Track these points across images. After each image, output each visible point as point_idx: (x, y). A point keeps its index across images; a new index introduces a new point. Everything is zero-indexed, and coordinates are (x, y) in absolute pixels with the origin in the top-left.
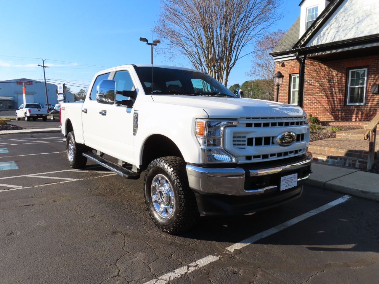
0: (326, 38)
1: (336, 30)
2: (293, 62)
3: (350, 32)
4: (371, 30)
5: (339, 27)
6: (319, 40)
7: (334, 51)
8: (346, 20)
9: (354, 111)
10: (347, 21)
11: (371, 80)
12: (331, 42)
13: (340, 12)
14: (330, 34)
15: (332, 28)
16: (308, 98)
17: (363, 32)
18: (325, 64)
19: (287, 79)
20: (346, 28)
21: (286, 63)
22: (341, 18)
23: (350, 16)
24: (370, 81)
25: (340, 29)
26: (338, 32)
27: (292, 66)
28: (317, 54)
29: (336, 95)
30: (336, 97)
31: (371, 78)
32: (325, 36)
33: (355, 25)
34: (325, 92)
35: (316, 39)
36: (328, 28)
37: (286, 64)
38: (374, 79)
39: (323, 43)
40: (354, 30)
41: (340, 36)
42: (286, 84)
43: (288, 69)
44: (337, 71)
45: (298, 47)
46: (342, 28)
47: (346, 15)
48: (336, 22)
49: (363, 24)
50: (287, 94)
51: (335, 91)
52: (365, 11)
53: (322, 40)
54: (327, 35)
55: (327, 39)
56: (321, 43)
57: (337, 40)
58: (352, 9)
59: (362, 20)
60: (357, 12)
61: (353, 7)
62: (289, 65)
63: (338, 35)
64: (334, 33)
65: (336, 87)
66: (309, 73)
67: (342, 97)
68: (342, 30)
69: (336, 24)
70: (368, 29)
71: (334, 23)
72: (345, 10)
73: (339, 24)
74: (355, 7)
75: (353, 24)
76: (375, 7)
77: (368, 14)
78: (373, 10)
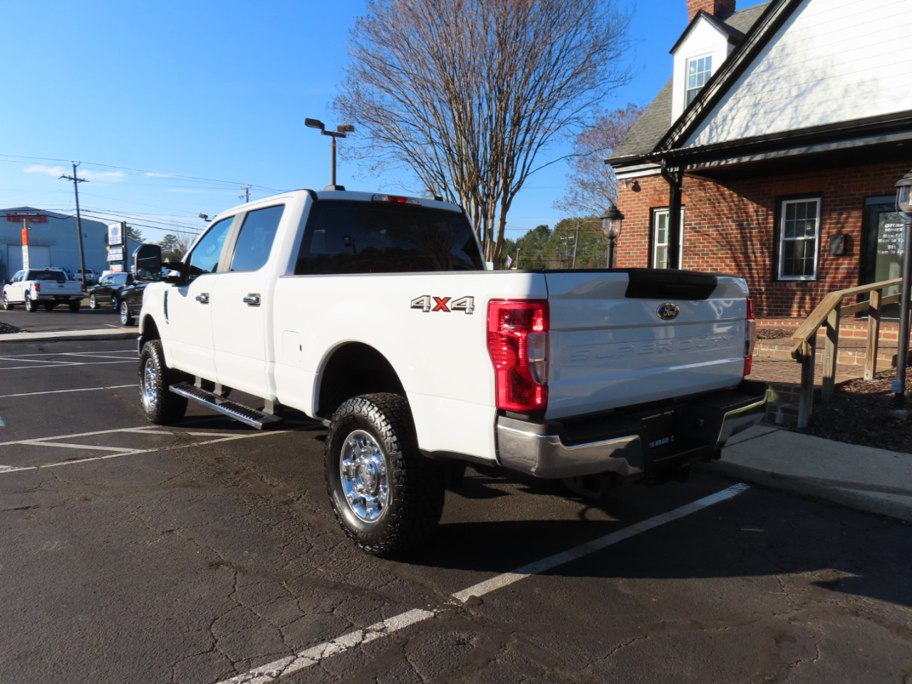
0: (729, 130)
1: (751, 112)
2: (657, 180)
3: (780, 118)
4: (824, 113)
5: (756, 105)
6: (714, 134)
7: (746, 159)
8: (772, 91)
9: (794, 294)
10: (774, 93)
11: (830, 224)
12: (739, 137)
13: (756, 71)
14: (736, 121)
15: (740, 108)
16: (692, 264)
17: (807, 118)
18: (729, 188)
19: (645, 221)
20: (772, 106)
21: (643, 182)
22: (761, 85)
23: (780, 80)
24: (827, 226)
25: (759, 110)
26: (753, 116)
27: (657, 189)
28: (708, 164)
29: (756, 257)
30: (756, 261)
31: (831, 219)
32: (727, 125)
33: (791, 102)
34: (731, 249)
35: (707, 129)
36: (732, 105)
37: (644, 186)
38: (837, 223)
39: (721, 140)
40: (789, 111)
41: (758, 124)
42: (644, 231)
43: (647, 196)
44: (758, 203)
45: (666, 149)
46: (762, 107)
47: (770, 78)
48: (749, 93)
49: (810, 99)
50: (644, 253)
51: (753, 249)
52: (812, 71)
53: (719, 133)
54: (730, 121)
55: (731, 130)
56: (717, 140)
57: (752, 133)
58: (784, 66)
59: (805, 91)
60: (795, 72)
61: (787, 61)
62: (651, 188)
63: (754, 122)
64: (745, 117)
65: (754, 239)
66: (695, 205)
67: (767, 263)
68: (762, 111)
69: (751, 98)
70: (820, 110)
71: (744, 96)
72: (769, 67)
73: (756, 98)
74: (790, 61)
75: (787, 98)
76: (833, 62)
77: (820, 77)
78: (828, 70)
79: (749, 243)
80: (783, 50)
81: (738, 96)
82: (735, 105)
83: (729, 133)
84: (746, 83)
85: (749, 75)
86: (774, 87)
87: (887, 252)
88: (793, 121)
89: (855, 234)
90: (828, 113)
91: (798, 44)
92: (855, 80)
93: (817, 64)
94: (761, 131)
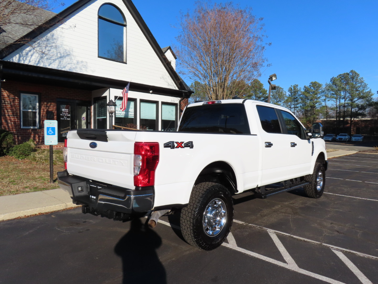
1: (40, 56)
3: (54, 63)
4: (71, 67)
6: (21, 59)
10: (50, 52)
11: (44, 106)
12: (35, 65)
13: (42, 39)
14: (33, 57)
15: (35, 52)
17: (65, 67)
20: (50, 57)
22: (44, 46)
23: (53, 48)
24: (42, 107)
26: (42, 58)
31: (44, 104)
32: (28, 57)
33: (58, 59)
35: (17, 56)
38: (47, 106)
39: (26, 63)
40: (57, 61)
41: (44, 63)
46: (46, 55)
47: (48, 45)
48: (39, 47)
49: (65, 61)
52: (65, 49)
53: (25, 59)
54: (30, 56)
55: (31, 61)
56: (23, 62)
57: (41, 65)
58: (54, 43)
59: (63, 56)
60: (59, 47)
61: (55, 41)
63: (42, 61)
64: (38, 57)
68: (45, 57)
69: (40, 50)
70: (69, 66)
71: (36, 48)
72: (48, 40)
73: (43, 50)
75: (56, 56)
76: (72, 50)
77: (68, 53)
78: (71, 52)
80: (53, 36)
81: (34, 46)
82: (32, 50)
83: (30, 61)
84: (37, 42)
86: (50, 49)
87: (64, 119)
88: (59, 67)
89: (54, 111)
90: (72, 68)
91: (59, 37)
92: (80, 60)
93: (67, 48)
94: (46, 66)
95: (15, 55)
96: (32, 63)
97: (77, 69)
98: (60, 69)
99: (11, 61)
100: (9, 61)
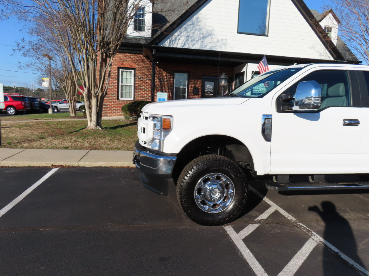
0: (177, 43)
1: (186, 39)
2: (123, 55)
3: (196, 44)
5: (188, 37)
6: (171, 43)
8: (194, 33)
11: (192, 83)
12: (181, 47)
13: (188, 23)
14: (180, 41)
19: (115, 72)
20: (194, 39)
22: (190, 30)
23: (197, 30)
26: (187, 40)
27: (121, 59)
31: (192, 81)
32: (177, 41)
33: (200, 39)
35: (168, 41)
36: (179, 34)
38: (194, 83)
39: (174, 47)
40: (200, 42)
41: (189, 44)
42: (115, 77)
43: (116, 61)
46: (190, 38)
47: (193, 28)
48: (185, 31)
49: (207, 40)
50: (116, 87)
52: (207, 30)
53: (173, 43)
55: (178, 44)
56: (173, 46)
57: (186, 47)
58: (198, 25)
59: (205, 37)
60: (202, 29)
61: (199, 24)
62: (118, 58)
63: (187, 43)
64: (184, 40)
65: (165, 86)
66: (140, 69)
67: (171, 95)
68: (190, 40)
69: (186, 33)
70: (210, 45)
71: (183, 32)
72: (193, 24)
73: (188, 34)
74: (200, 24)
75: (199, 37)
76: (214, 29)
77: (210, 33)
78: (212, 32)
79: (163, 87)
80: (198, 19)
81: (181, 31)
82: (180, 34)
83: (177, 45)
84: (184, 27)
85: (185, 24)
86: (195, 32)
87: (207, 94)
88: (201, 46)
89: (200, 87)
90: (212, 47)
91: (203, 19)
92: (220, 38)
93: (209, 28)
94: (190, 47)
95: (167, 40)
96: (179, 46)
97: (217, 47)
98: (201, 49)
99: (164, 46)
100: (162, 46)
